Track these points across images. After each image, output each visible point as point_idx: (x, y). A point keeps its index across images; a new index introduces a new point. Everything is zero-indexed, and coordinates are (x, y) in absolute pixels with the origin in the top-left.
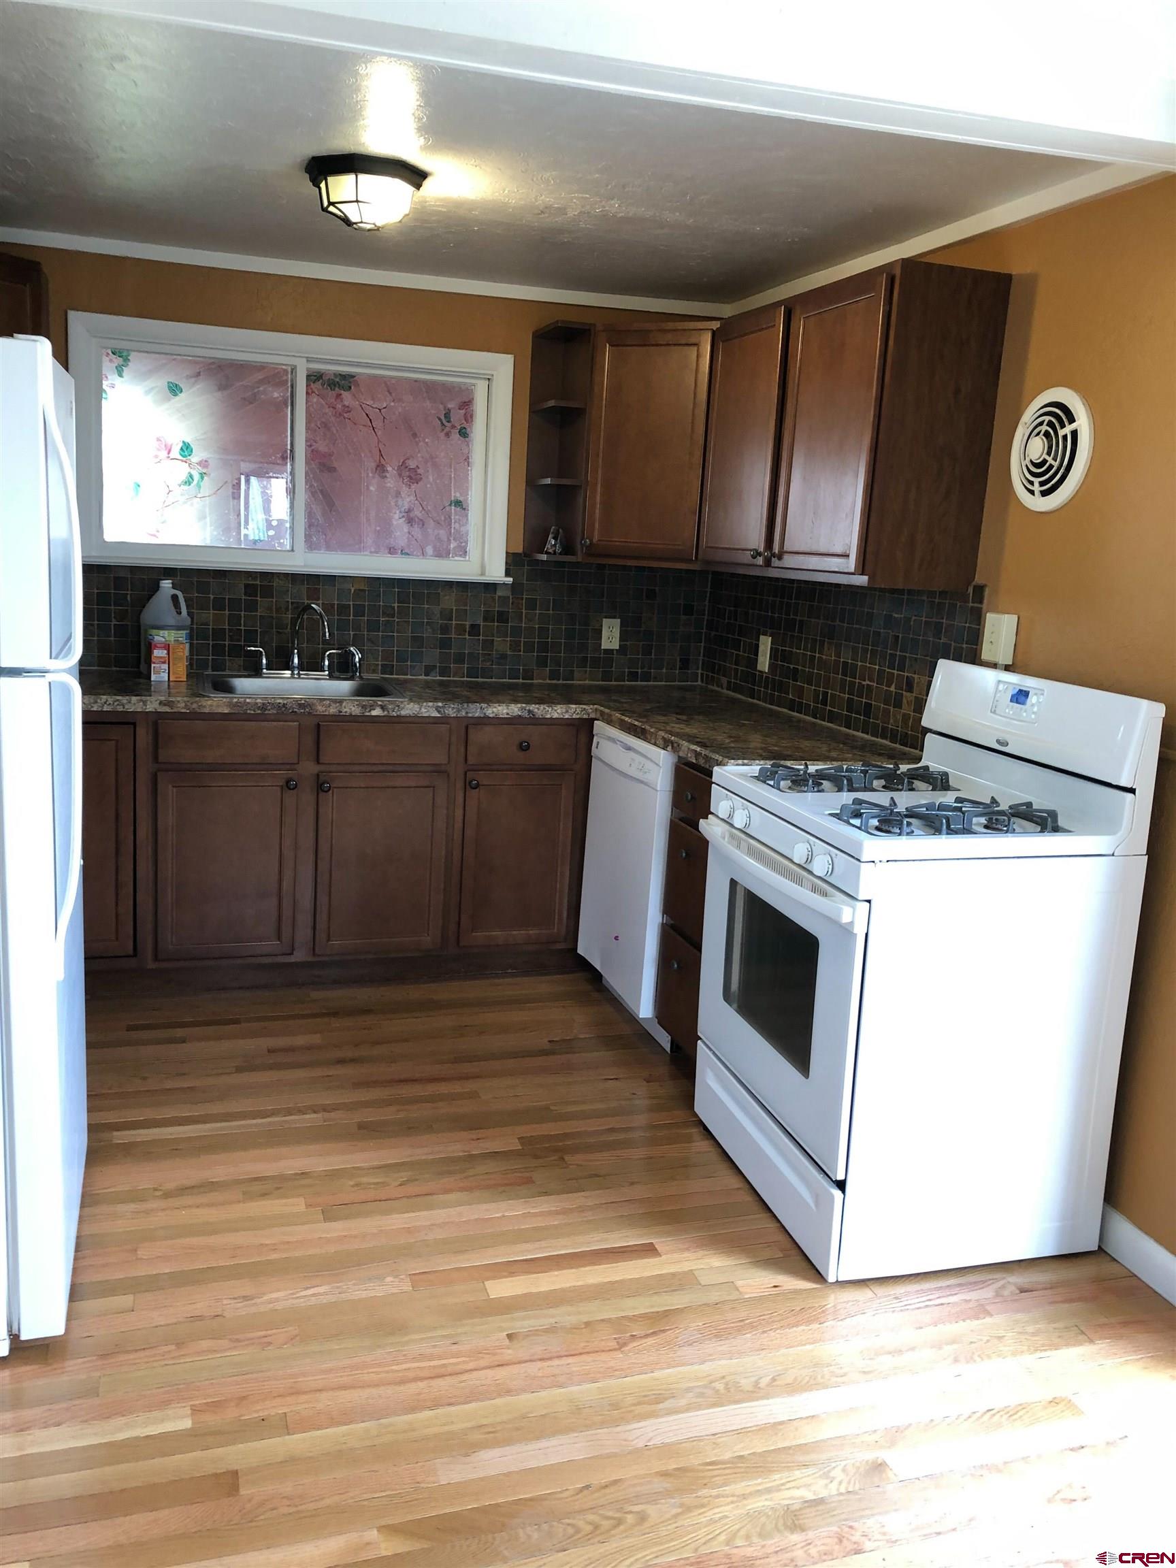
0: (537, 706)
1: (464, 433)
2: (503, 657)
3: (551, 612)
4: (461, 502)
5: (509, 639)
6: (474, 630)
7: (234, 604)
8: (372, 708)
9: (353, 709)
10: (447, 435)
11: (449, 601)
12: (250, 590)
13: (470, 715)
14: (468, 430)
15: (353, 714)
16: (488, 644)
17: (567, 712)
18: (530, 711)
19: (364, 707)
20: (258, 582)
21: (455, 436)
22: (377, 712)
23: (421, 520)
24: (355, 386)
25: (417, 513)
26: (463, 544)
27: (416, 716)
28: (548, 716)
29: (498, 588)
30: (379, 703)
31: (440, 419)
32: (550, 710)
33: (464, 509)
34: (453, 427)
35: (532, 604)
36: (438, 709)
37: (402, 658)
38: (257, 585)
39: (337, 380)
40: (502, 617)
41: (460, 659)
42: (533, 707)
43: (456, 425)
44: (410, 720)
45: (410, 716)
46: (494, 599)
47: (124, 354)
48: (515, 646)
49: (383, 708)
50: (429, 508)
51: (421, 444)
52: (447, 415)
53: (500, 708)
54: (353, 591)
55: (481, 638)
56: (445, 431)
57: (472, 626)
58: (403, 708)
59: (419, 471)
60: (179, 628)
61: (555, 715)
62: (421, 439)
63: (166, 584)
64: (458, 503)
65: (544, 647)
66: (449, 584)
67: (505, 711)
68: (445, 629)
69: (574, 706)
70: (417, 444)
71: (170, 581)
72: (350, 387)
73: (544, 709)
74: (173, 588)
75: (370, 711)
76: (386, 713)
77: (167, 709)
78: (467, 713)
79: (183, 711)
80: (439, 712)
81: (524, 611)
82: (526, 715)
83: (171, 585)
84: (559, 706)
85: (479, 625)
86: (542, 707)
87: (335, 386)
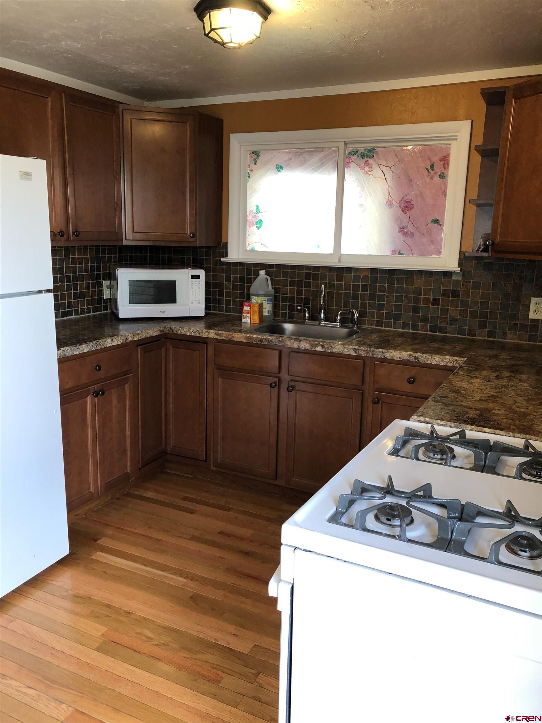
0: (421, 354)
1: (442, 176)
2: (454, 320)
3: (491, 291)
4: (438, 220)
5: (459, 308)
6: (436, 302)
7: (300, 284)
8: (317, 346)
9: (306, 346)
10: (432, 178)
11: (419, 283)
12: (308, 276)
13: (375, 356)
14: (446, 173)
15: (306, 348)
16: (445, 311)
17: (443, 360)
18: (415, 358)
19: (312, 345)
20: (312, 272)
21: (437, 179)
22: (319, 349)
23: (412, 233)
24: (376, 154)
25: (411, 228)
26: (438, 247)
27: (341, 354)
28: (429, 362)
29: (454, 274)
30: (321, 343)
31: (427, 169)
32: (430, 358)
33: (440, 225)
34: (436, 173)
35: (476, 286)
36: (355, 350)
37: (388, 317)
38: (311, 273)
39: (366, 152)
40: (455, 294)
41: (425, 320)
42: (417, 355)
43: (437, 171)
44: (339, 355)
45: (338, 353)
46: (450, 283)
47: (257, 153)
48: (463, 313)
49: (323, 346)
50: (418, 225)
51: (414, 186)
52: (432, 167)
53: (395, 354)
54: (361, 277)
55: (440, 307)
56: (430, 176)
57: (435, 300)
58: (334, 348)
59: (413, 203)
60: (265, 295)
61: (434, 362)
62: (415, 182)
63: (262, 272)
64: (436, 221)
65: (484, 315)
66: (420, 273)
67: (398, 356)
68: (416, 301)
69: (448, 357)
70: (412, 186)
71: (265, 271)
72: (373, 156)
73: (426, 357)
74: (266, 274)
75: (315, 348)
76: (324, 350)
77: (218, 337)
78: (373, 354)
79: (225, 339)
80: (355, 352)
81: (471, 290)
82: (412, 359)
83: (265, 273)
84: (437, 356)
85: (439, 299)
86: (425, 355)
87: (364, 156)
